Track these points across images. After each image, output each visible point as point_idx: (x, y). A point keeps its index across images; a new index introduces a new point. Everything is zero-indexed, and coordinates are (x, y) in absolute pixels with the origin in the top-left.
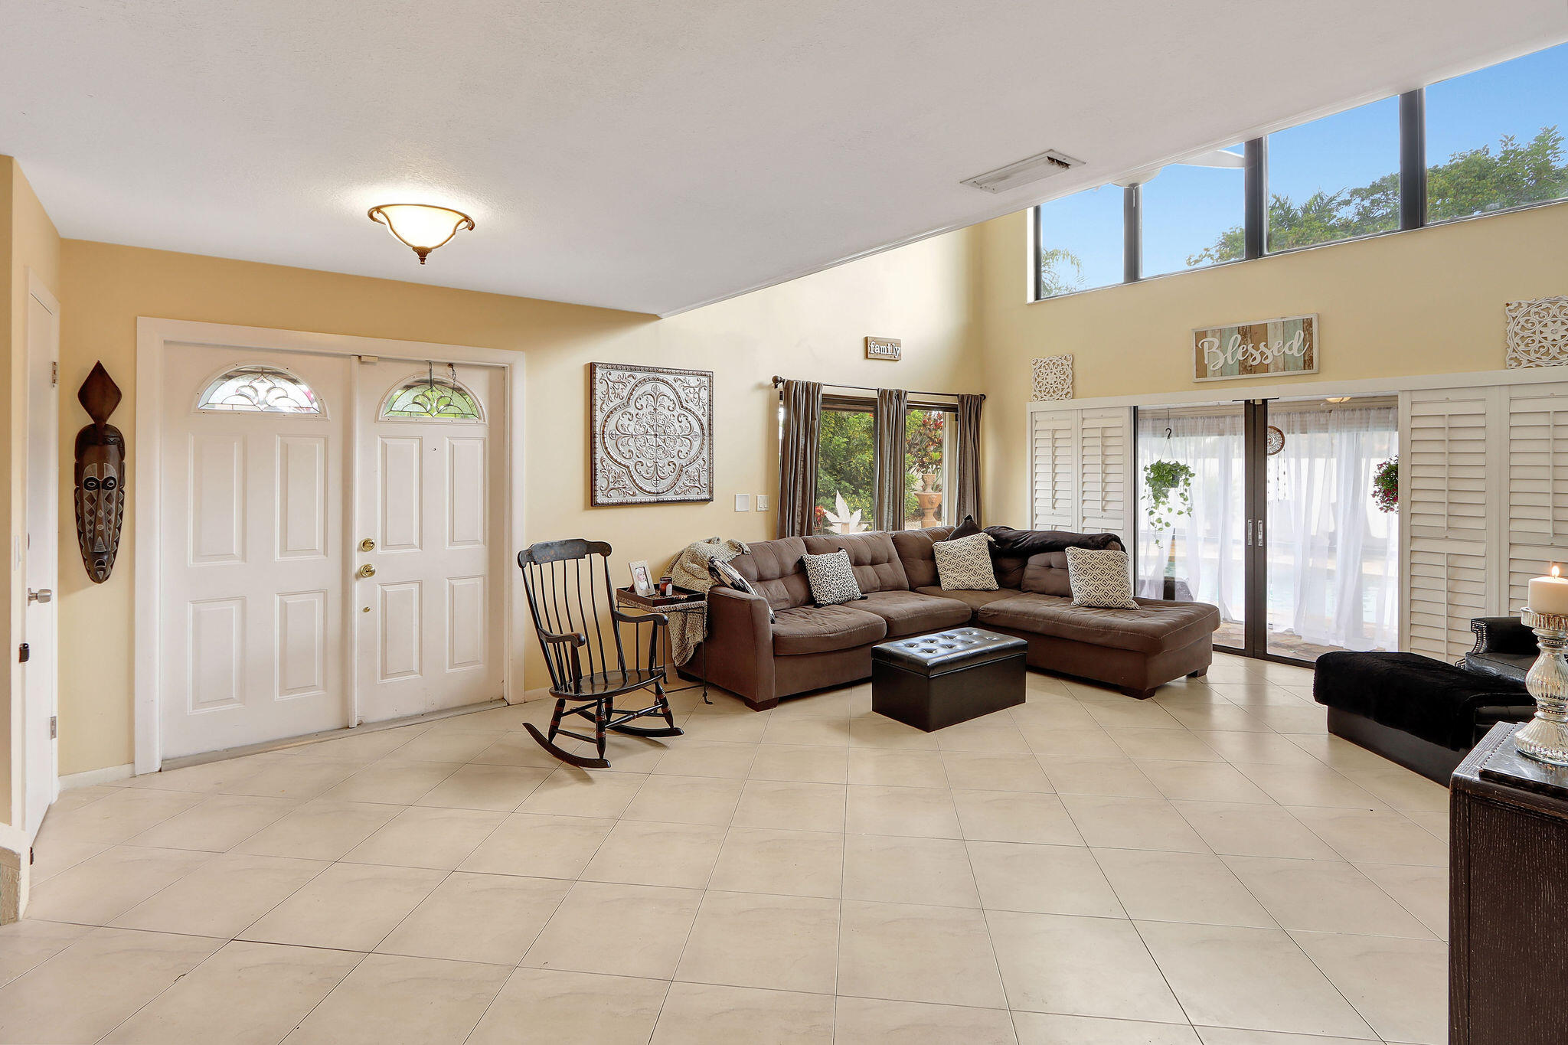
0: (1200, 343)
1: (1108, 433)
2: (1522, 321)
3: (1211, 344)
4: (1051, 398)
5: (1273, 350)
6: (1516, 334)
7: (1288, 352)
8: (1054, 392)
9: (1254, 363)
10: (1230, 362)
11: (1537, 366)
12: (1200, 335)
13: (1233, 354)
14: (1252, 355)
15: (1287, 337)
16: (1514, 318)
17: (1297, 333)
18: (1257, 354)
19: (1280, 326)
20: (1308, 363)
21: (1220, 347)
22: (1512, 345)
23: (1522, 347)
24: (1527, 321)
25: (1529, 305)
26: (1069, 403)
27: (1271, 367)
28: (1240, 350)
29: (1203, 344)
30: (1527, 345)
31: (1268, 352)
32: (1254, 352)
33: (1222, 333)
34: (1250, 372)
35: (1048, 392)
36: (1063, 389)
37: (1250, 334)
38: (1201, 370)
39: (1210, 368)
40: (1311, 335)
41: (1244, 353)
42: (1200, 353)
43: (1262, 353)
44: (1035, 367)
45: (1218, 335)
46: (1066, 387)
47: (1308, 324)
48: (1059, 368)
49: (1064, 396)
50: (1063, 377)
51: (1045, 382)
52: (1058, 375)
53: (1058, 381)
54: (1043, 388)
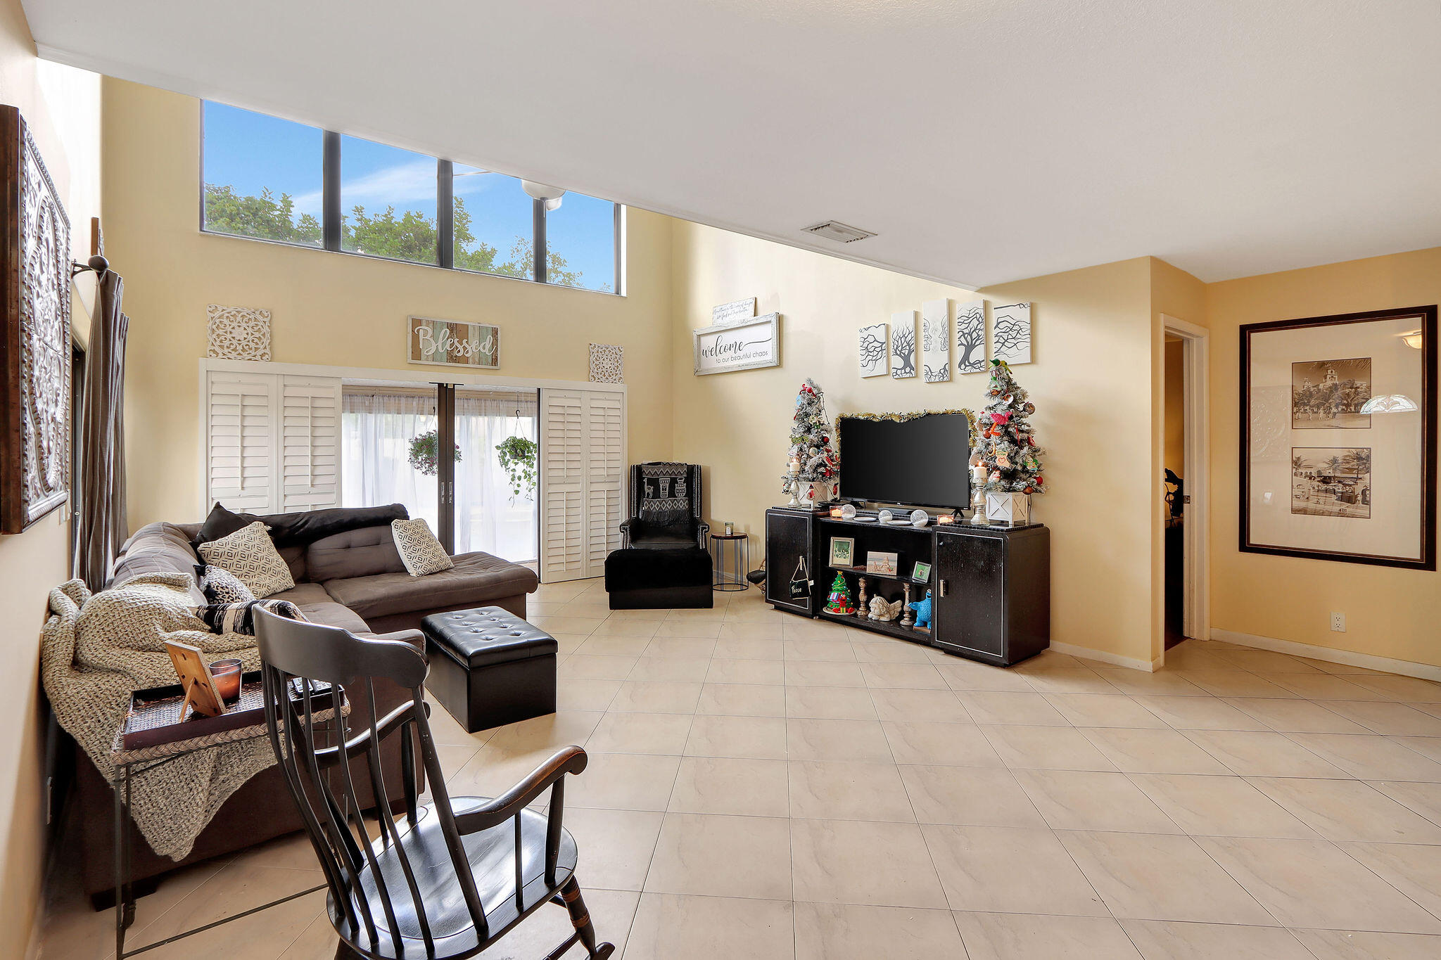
0: (417, 329)
1: (318, 403)
3: (426, 332)
4: (240, 357)
5: (473, 346)
7: (482, 350)
8: (243, 350)
9: (459, 355)
10: (441, 351)
12: (416, 323)
13: (443, 345)
14: (457, 347)
15: (482, 339)
16: (593, 353)
17: (488, 337)
18: (460, 348)
19: (477, 329)
20: (495, 361)
21: (432, 336)
22: (592, 368)
23: (596, 370)
24: (597, 355)
25: (599, 347)
26: (262, 366)
27: (470, 360)
28: (449, 343)
29: (418, 331)
31: (469, 348)
32: (459, 346)
33: (434, 324)
34: (455, 361)
35: (235, 350)
36: (256, 349)
37: (457, 330)
38: (416, 354)
39: (424, 352)
40: (497, 341)
41: (452, 345)
42: (415, 338)
43: (465, 348)
44: (212, 315)
45: (431, 325)
46: (262, 347)
47: (495, 332)
48: (252, 323)
49: (258, 357)
50: (257, 335)
51: (229, 336)
52: (250, 330)
53: (250, 337)
54: (227, 343)
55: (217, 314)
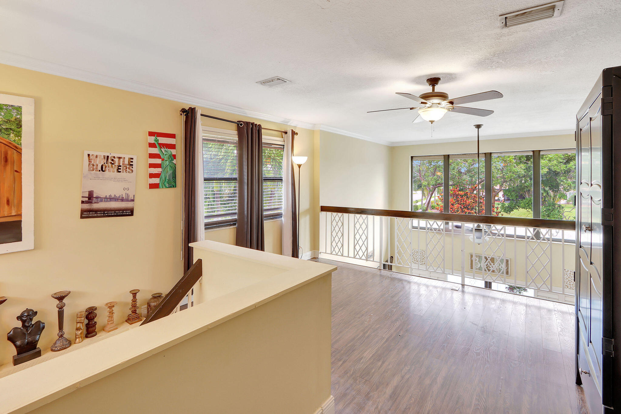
2: (569, 275)
6: (567, 279)
11: (573, 289)
14: (489, 266)
16: (567, 274)
20: (507, 273)
21: (479, 261)
22: (566, 282)
23: (568, 283)
24: (570, 276)
25: (571, 271)
30: (570, 282)
40: (508, 264)
45: (478, 257)
46: (424, 261)
47: (507, 261)
48: (422, 254)
49: (423, 264)
50: (423, 257)
51: (416, 257)
52: (421, 256)
53: (421, 258)
54: (416, 259)
55: (413, 251)
